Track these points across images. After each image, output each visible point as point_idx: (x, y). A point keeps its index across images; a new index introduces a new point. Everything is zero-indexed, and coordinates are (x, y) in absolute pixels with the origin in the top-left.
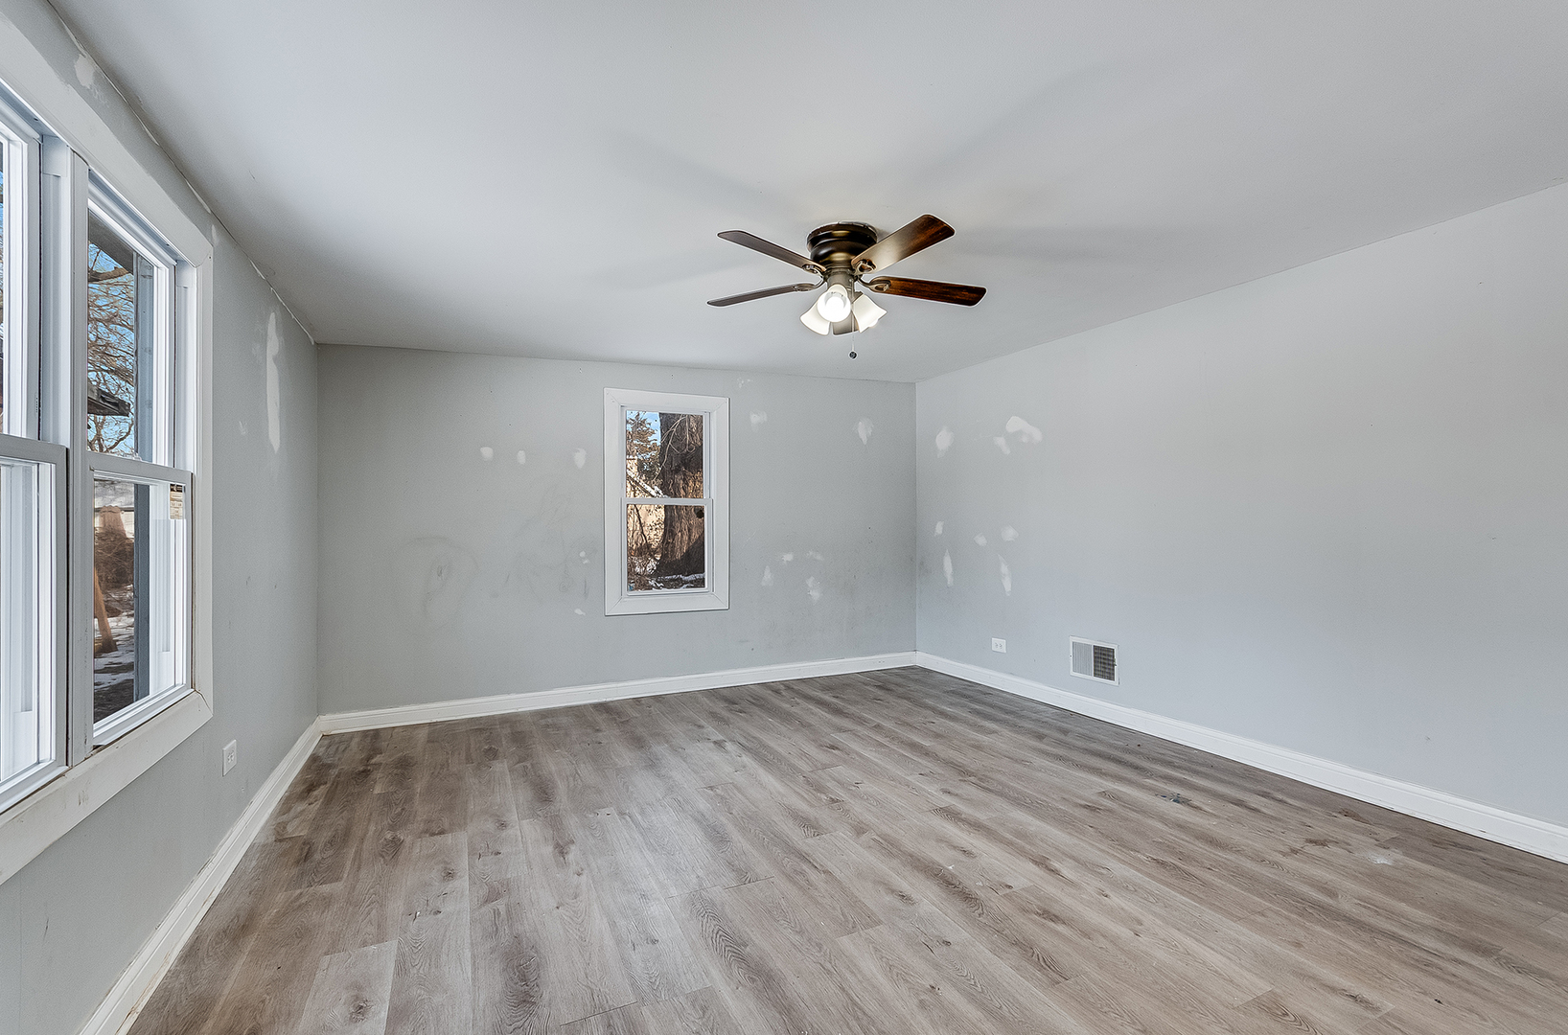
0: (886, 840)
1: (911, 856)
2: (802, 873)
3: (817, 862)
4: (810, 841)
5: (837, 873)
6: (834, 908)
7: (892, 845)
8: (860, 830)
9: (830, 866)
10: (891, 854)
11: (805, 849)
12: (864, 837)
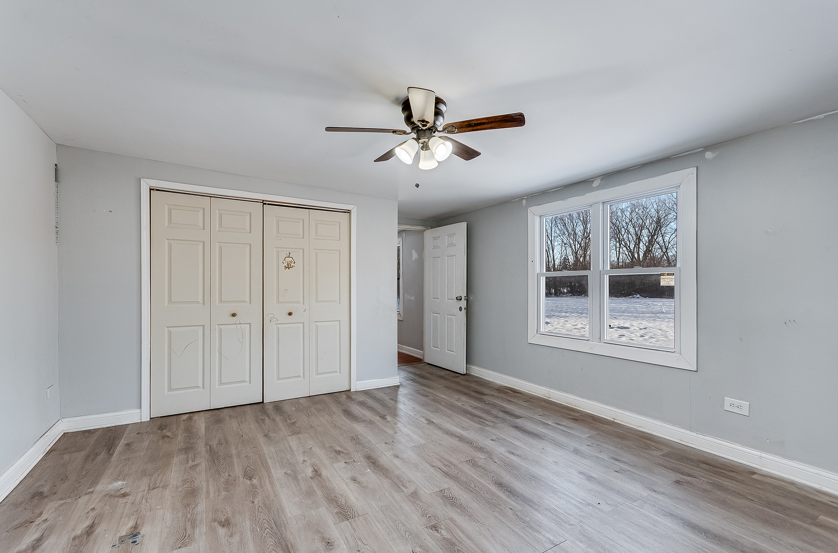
0: (399, 487)
1: (387, 477)
2: (445, 465)
3: (439, 471)
4: (446, 486)
5: (428, 466)
6: (428, 452)
7: (396, 484)
8: (414, 496)
9: (432, 470)
10: (398, 477)
11: (447, 480)
12: (412, 489)
